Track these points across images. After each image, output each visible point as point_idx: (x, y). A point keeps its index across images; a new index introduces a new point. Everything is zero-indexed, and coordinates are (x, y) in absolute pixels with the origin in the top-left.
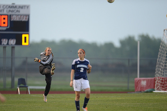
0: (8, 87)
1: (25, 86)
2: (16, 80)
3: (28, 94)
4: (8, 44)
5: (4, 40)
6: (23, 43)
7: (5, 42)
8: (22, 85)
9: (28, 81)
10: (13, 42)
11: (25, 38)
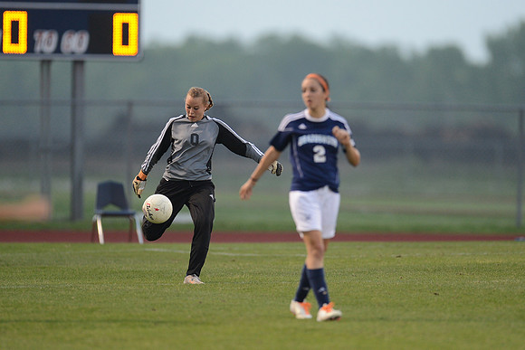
0: (61, 215)
1: (125, 212)
2: (90, 189)
3: (134, 244)
4: (58, 50)
5: (45, 35)
7: (49, 44)
8: (111, 208)
10: (76, 42)
11: (125, 27)
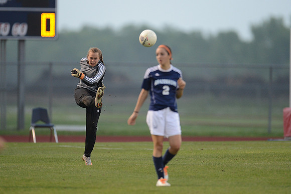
0: (12, 126)
1: (48, 125)
2: (28, 112)
3: (53, 143)
4: (10, 34)
5: (3, 25)
6: (44, 33)
7: (5, 30)
9: (55, 115)
11: (48, 21)
